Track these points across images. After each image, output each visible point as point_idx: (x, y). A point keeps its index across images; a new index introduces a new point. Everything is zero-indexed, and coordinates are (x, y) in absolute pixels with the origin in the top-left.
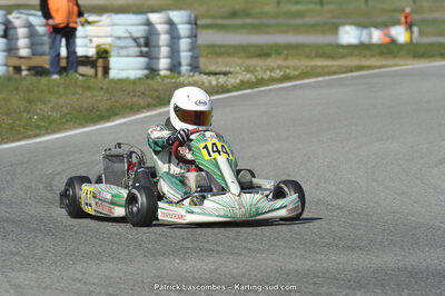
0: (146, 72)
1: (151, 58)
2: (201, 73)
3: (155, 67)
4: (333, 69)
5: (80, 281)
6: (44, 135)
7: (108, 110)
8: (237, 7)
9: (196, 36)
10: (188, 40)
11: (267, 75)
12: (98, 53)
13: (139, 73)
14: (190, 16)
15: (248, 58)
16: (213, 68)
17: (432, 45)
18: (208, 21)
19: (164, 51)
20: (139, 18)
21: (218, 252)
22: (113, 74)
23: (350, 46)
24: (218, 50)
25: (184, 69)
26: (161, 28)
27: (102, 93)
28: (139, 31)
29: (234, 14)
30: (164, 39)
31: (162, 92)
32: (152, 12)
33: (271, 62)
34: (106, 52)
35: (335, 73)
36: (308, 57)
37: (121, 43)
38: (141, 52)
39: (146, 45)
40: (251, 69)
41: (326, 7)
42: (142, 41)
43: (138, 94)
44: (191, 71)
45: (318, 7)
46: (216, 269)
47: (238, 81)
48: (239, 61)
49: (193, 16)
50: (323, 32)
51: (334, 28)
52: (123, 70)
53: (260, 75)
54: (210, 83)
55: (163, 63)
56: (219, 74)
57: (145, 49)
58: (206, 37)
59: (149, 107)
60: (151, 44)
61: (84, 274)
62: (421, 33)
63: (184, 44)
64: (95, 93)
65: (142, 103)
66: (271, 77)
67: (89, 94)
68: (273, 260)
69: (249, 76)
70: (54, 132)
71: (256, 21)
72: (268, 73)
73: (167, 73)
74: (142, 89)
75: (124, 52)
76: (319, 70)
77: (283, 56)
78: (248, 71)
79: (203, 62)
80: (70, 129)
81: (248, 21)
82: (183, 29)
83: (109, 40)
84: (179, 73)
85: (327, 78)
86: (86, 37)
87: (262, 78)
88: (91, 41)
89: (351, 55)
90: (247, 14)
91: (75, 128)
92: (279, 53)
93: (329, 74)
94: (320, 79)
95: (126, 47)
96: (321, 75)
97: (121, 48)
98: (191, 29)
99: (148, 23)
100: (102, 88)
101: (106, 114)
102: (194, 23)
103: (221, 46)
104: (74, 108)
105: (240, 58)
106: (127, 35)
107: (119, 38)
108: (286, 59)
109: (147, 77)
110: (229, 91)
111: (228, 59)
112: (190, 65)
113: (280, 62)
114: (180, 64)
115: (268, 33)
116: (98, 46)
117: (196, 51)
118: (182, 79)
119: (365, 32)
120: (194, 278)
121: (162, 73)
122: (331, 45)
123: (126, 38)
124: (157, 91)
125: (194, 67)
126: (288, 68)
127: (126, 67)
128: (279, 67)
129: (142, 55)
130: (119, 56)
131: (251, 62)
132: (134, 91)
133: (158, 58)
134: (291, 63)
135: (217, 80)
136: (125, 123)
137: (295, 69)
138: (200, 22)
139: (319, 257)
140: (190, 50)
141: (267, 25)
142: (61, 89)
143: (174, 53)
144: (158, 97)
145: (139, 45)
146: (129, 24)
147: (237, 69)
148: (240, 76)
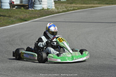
4: (86, 7)
6: (11, 25)
35: (86, 8)
40: (67, 7)
59: (39, 17)
67: (25, 14)
70: (13, 24)
76: (82, 8)
80: (18, 23)
94: (82, 10)
95: (37, 2)
96: (82, 9)
121: (45, 8)
125: (53, 7)
130: (35, 4)
137: (77, 7)
142: (19, 13)
145: (40, 2)
147: (64, 7)
148: (63, 9)
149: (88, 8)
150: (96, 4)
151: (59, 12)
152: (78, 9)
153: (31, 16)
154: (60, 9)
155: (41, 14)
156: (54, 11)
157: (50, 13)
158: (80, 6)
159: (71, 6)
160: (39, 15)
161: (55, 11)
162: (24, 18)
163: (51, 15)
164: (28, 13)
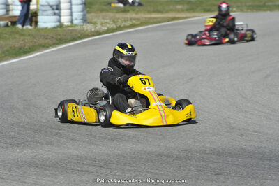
0: (58, 24)
4: (159, 20)
7: (30, 48)
10: (80, 6)
13: (54, 25)
22: (40, 25)
27: (29, 38)
28: (53, 2)
34: (36, 13)
35: (160, 22)
37: (43, 8)
39: (58, 9)
40: (116, 20)
42: (55, 7)
43: (49, 37)
44: (82, 22)
47: (106, 28)
52: (45, 23)
53: (119, 24)
54: (91, 29)
57: (57, 12)
59: (54, 45)
64: (26, 38)
65: (50, 42)
66: (124, 25)
67: (22, 38)
69: (113, 25)
72: (123, 23)
73: (69, 24)
75: (45, 13)
76: (151, 21)
78: (114, 22)
80: (7, 60)
87: (120, 26)
93: (156, 23)
94: (151, 26)
95: (46, 11)
96: (151, 23)
97: (44, 11)
104: (11, 48)
107: (42, 6)
109: (58, 27)
110: (100, 34)
112: (82, 19)
118: (76, 27)
121: (66, 24)
123: (46, 5)
124: (60, 35)
125: (84, 20)
128: (131, 19)
129: (55, 14)
130: (42, 15)
135: (95, 28)
137: (139, 19)
140: (82, 12)
142: (7, 36)
145: (53, 9)
147: (108, 21)
148: (108, 25)
149: (165, 22)
150: (182, 11)
151: (98, 33)
152: (143, 24)
153: (35, 42)
154: (101, 24)
155: (59, 37)
156: (87, 30)
157: (79, 35)
158: (146, 18)
159: (125, 18)
160: (55, 41)
161: (89, 30)
162: (20, 49)
163: (80, 38)
164: (29, 35)
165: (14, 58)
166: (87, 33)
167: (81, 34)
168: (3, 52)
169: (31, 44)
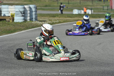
0: (24, 20)
1: (25, 17)
2: (38, 21)
3: (26, 19)
5: (6, 74)
8: (47, 4)
9: (36, 11)
10: (34, 12)
11: (55, 22)
12: (11, 15)
13: (22, 21)
14: (35, 6)
15: (50, 17)
16: (41, 20)
17: (96, 14)
18: (40, 8)
19: (29, 15)
20: (22, 7)
21: (42, 67)
22: (15, 21)
23: (76, 15)
24: (42, 15)
25: (34, 20)
26: (28, 9)
27: (12, 26)
28: (22, 10)
29: (46, 6)
30: (29, 12)
31: (28, 26)
32: (25, 5)
33: (56, 18)
34: (13, 15)
36: (65, 17)
37: (17, 13)
38: (22, 15)
39: (24, 13)
41: (70, 5)
44: (35, 20)
45: (68, 4)
46: (41, 71)
48: (48, 18)
49: (36, 6)
50: (69, 11)
51: (72, 10)
52: (18, 20)
53: (53, 21)
54: (40, 24)
55: (28, 18)
56: (43, 21)
57: (23, 15)
58: (39, 12)
59: (24, 29)
60: (25, 13)
61: (7, 72)
62: (94, 12)
63: (34, 13)
64: (10, 26)
65: (22, 28)
66: (56, 22)
67: (9, 26)
68: (56, 69)
69: (50, 22)
71: (52, 8)
72: (55, 21)
74: (23, 25)
75: (18, 15)
76: (68, 21)
77: (59, 17)
78: (50, 20)
79: (38, 18)
80: (4, 35)
81: (50, 8)
82: (33, 10)
83: (14, 12)
84: (32, 21)
85: (70, 23)
86: (8, 11)
87: (53, 22)
88: (9, 12)
89: (76, 17)
90: (50, 6)
91: (5, 35)
92: (58, 16)
93: (70, 22)
94: (68, 23)
95: (18, 14)
97: (17, 14)
98: (35, 10)
99: (24, 8)
100: (12, 25)
101: (13, 31)
102: (36, 8)
103: (43, 14)
104: (5, 30)
105: (48, 17)
106: (19, 11)
107: (17, 12)
108: (59, 18)
109: (24, 22)
111: (45, 17)
112: (35, 19)
113: (58, 18)
114: (32, 19)
115: (55, 11)
116: (11, 14)
117: (37, 15)
118: (33, 22)
119: (80, 11)
120: (36, 74)
121: (28, 21)
122: (71, 14)
124: (26, 25)
125: (36, 19)
126: (60, 20)
127: (18, 19)
128: (58, 20)
129: (23, 16)
131: (50, 18)
132: (21, 25)
133: (27, 17)
134: (61, 19)
135: (42, 23)
136: (18, 33)
138: (37, 8)
139: (68, 68)
140: (35, 15)
141: (55, 9)
143: (31, 15)
144: (27, 27)
145: (22, 14)
146: (19, 8)
147: (47, 20)
157: (35, 26)
158: (65, 20)
162: (9, 30)
165: (7, 34)
166: (38, 25)
167: (36, 25)
168: (2, 31)
169: (14, 28)
